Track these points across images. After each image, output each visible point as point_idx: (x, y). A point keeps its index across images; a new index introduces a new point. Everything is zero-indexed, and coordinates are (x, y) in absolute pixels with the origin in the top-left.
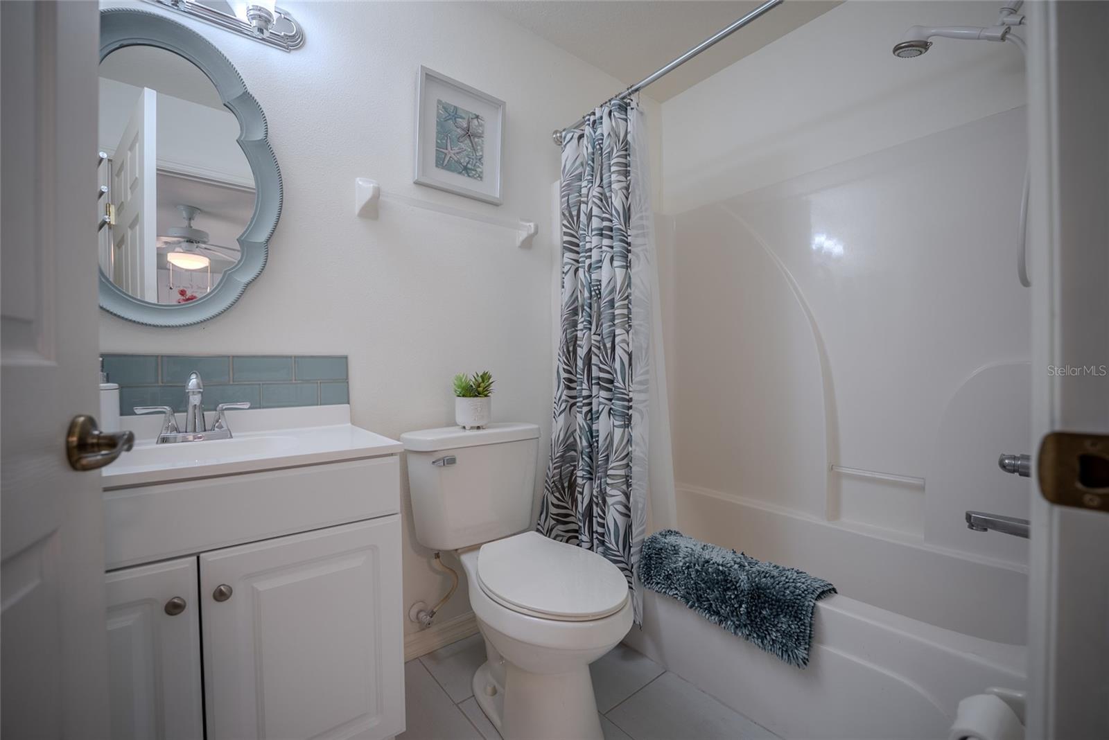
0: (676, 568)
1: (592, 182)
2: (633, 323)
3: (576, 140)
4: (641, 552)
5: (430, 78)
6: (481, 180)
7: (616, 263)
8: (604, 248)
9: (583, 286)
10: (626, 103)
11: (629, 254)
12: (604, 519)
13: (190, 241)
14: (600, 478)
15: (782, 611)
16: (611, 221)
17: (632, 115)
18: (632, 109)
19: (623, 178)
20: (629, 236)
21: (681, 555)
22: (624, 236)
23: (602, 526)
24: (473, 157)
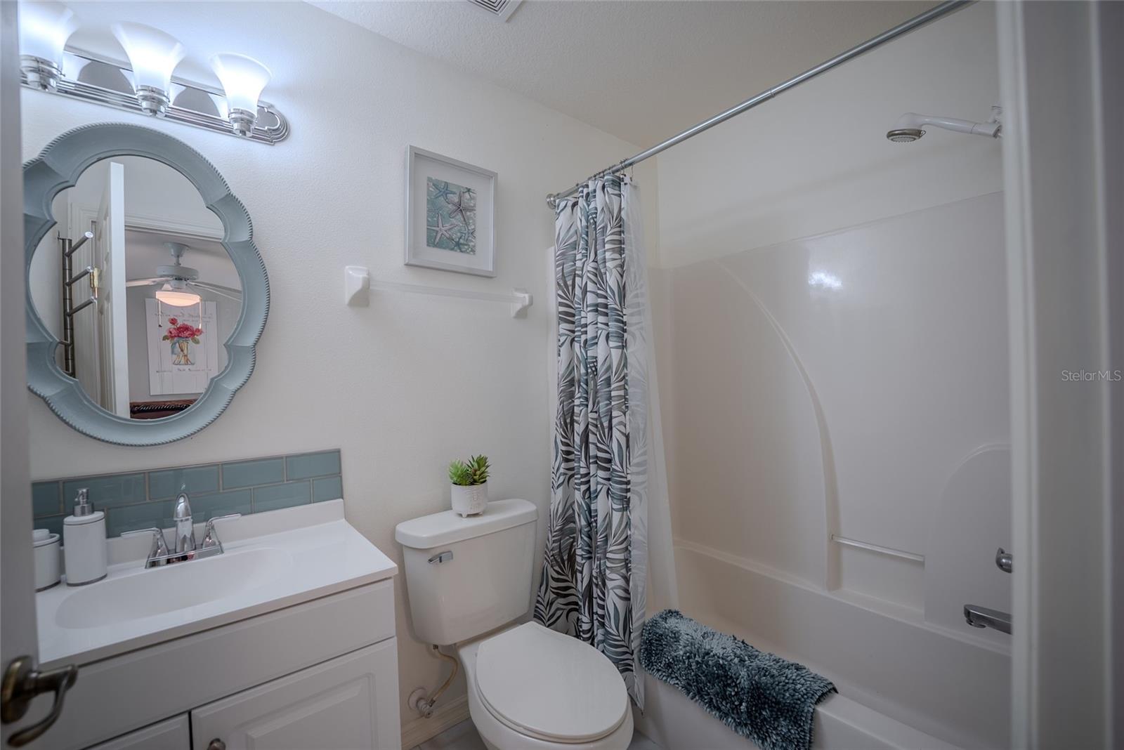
0: (676, 657)
1: (587, 256)
2: (630, 403)
3: (570, 208)
4: (642, 635)
5: (419, 157)
6: (474, 254)
7: (612, 344)
8: (599, 325)
9: (580, 362)
10: (619, 178)
11: (625, 334)
12: (604, 600)
13: (179, 279)
14: (599, 559)
15: (782, 715)
16: (606, 298)
17: (625, 190)
18: (625, 184)
19: (617, 256)
20: (625, 315)
21: (682, 643)
22: (620, 315)
23: (602, 607)
24: (466, 232)
